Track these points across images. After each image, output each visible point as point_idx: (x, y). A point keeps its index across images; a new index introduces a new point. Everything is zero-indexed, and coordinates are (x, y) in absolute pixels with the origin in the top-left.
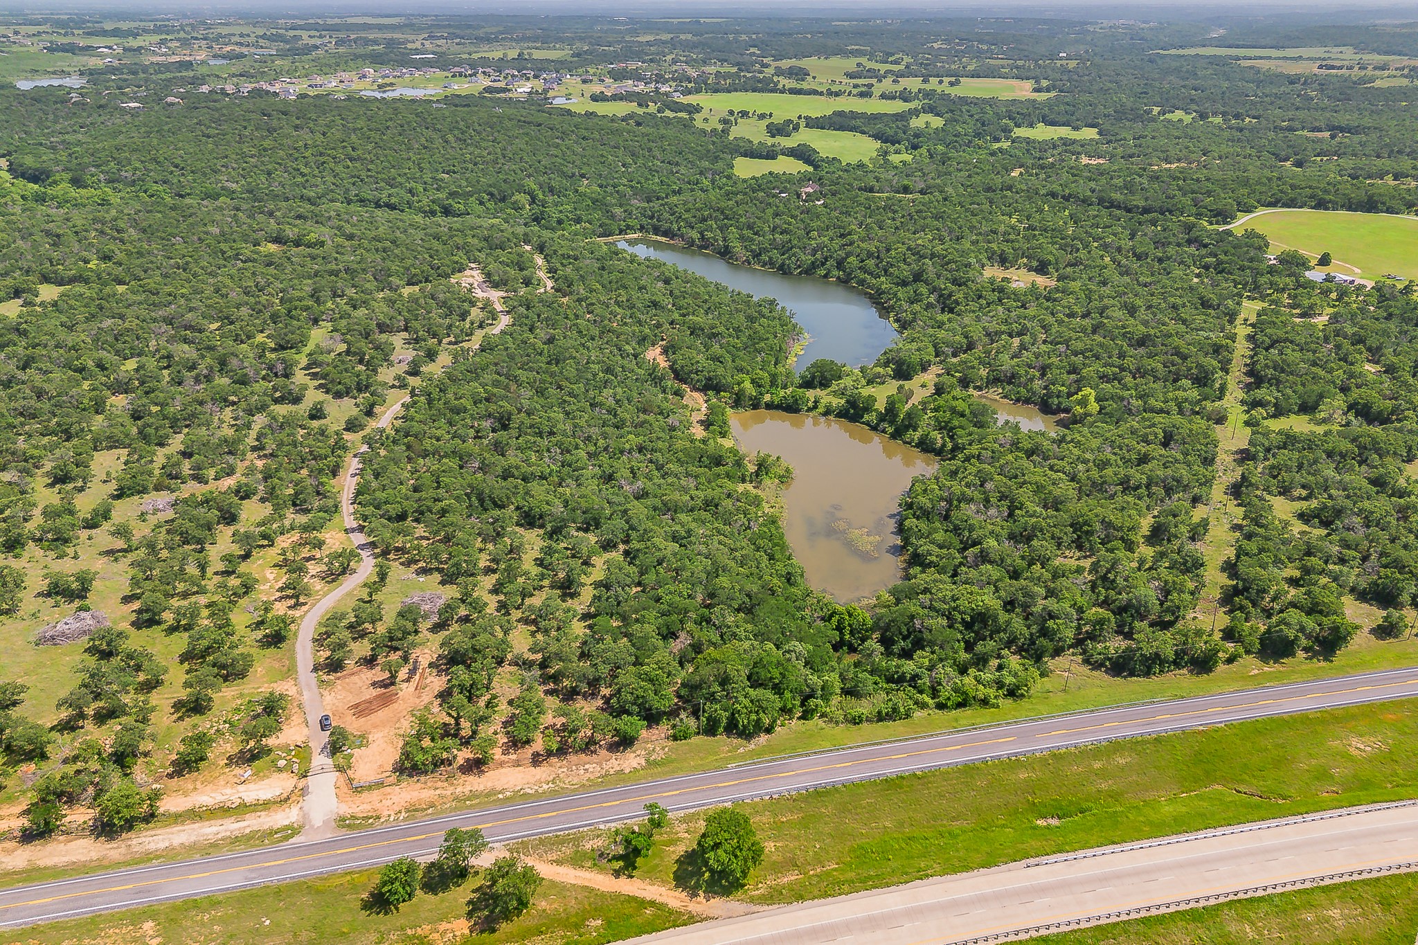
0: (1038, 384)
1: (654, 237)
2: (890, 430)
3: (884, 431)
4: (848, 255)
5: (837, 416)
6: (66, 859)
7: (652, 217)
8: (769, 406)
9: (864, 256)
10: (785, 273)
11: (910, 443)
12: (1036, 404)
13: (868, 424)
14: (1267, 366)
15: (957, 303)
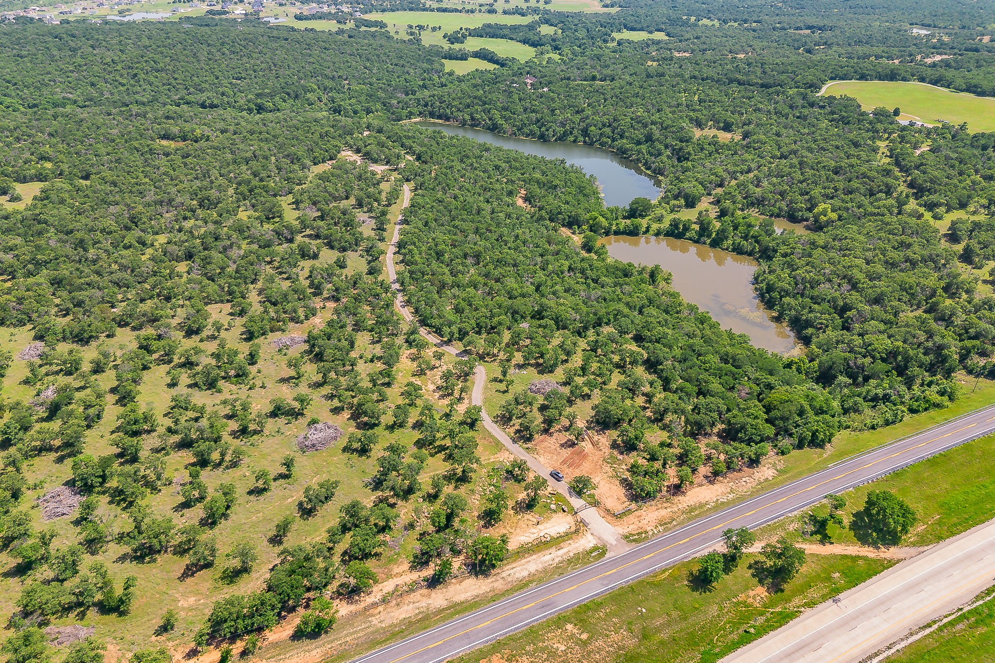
0: (783, 205)
1: (432, 120)
2: (708, 241)
3: (705, 243)
4: (590, 125)
5: (666, 235)
6: (469, 594)
7: (426, 105)
8: (616, 233)
9: (600, 125)
10: (545, 141)
11: (727, 249)
12: (784, 217)
13: (690, 239)
14: (925, 181)
15: (689, 153)
